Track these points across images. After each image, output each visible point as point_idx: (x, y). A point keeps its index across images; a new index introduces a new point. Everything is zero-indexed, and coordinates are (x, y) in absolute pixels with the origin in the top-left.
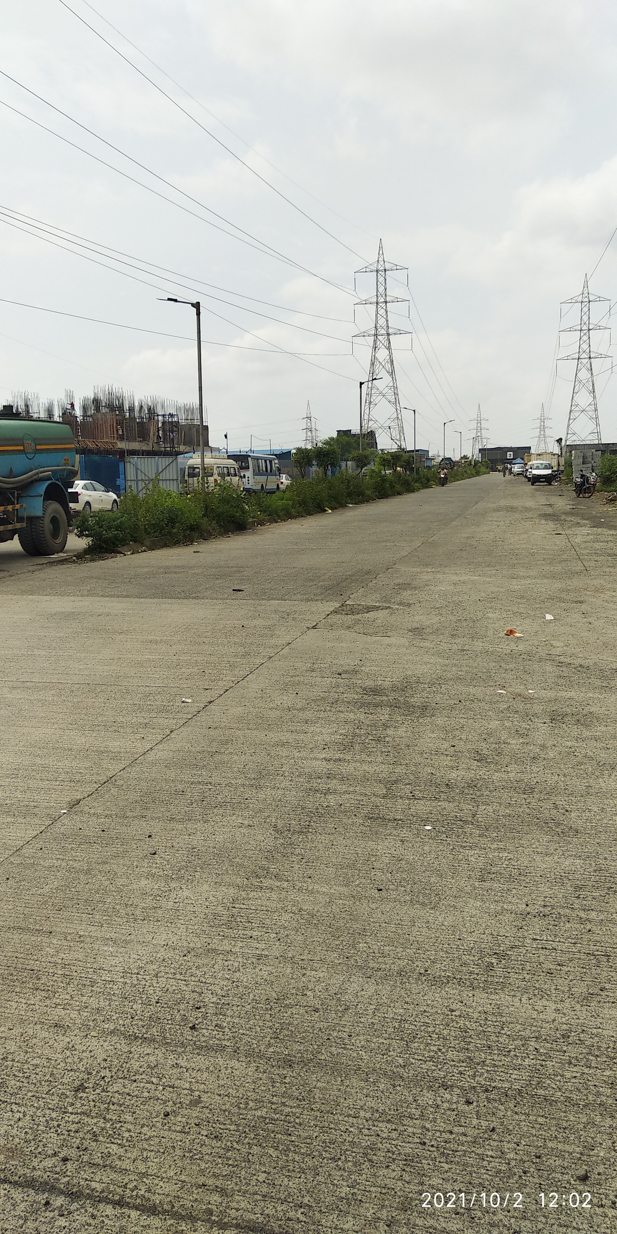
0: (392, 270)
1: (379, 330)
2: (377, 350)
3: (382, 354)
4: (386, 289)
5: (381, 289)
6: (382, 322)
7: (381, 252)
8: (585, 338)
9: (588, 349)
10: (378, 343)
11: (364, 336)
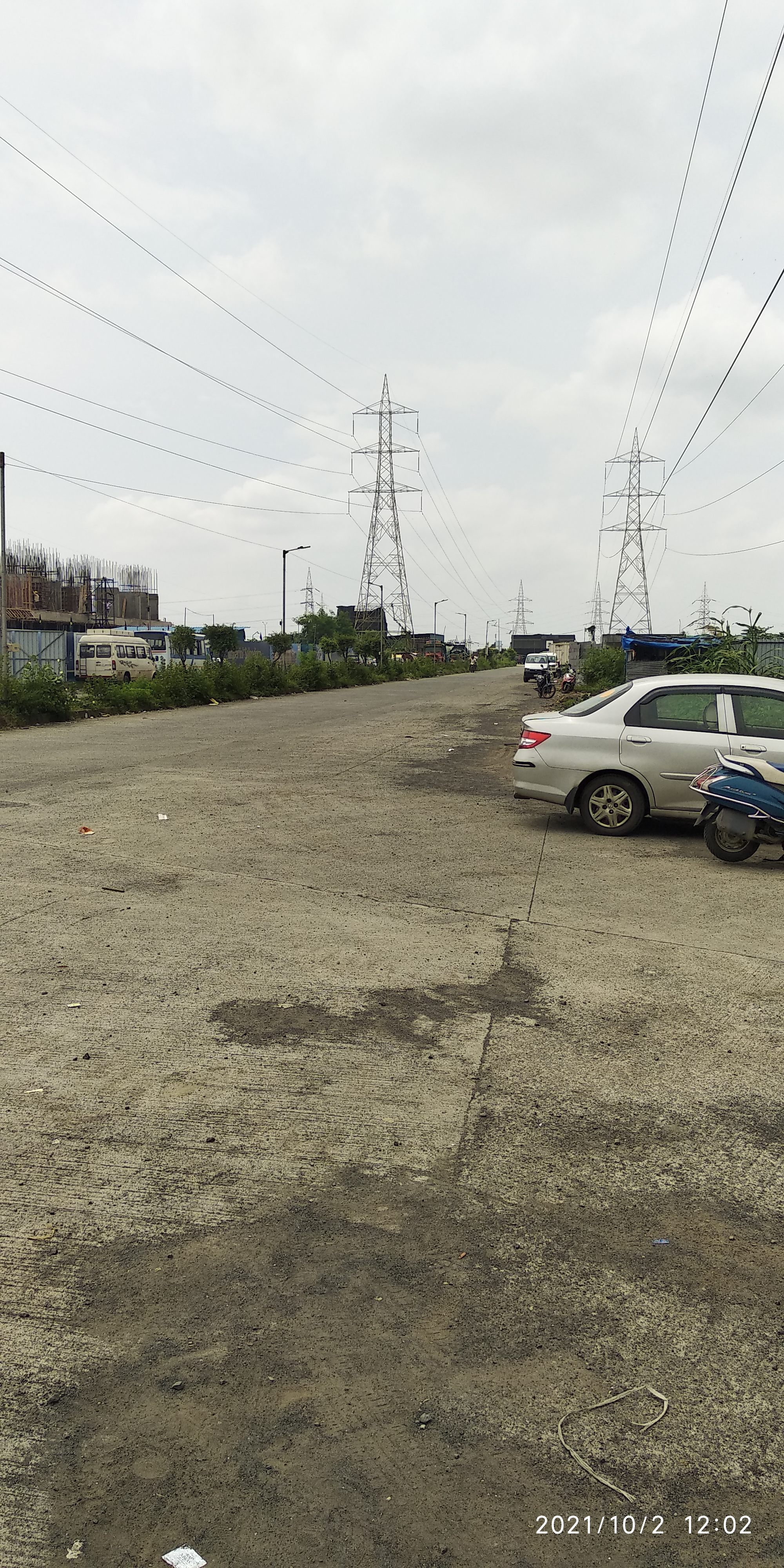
0: (398, 413)
1: (382, 485)
2: (379, 510)
3: (385, 515)
4: (390, 436)
5: (385, 436)
6: (385, 475)
7: (386, 391)
8: (634, 505)
9: (638, 519)
10: (380, 501)
11: (363, 492)
